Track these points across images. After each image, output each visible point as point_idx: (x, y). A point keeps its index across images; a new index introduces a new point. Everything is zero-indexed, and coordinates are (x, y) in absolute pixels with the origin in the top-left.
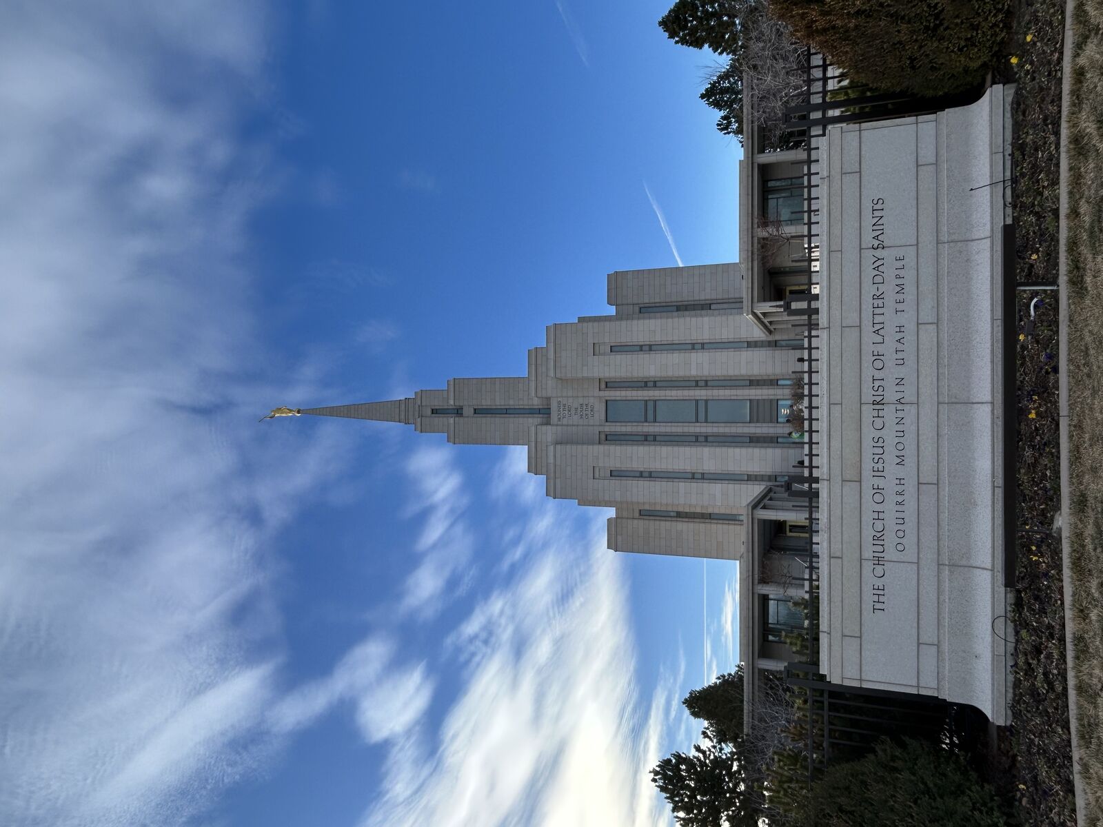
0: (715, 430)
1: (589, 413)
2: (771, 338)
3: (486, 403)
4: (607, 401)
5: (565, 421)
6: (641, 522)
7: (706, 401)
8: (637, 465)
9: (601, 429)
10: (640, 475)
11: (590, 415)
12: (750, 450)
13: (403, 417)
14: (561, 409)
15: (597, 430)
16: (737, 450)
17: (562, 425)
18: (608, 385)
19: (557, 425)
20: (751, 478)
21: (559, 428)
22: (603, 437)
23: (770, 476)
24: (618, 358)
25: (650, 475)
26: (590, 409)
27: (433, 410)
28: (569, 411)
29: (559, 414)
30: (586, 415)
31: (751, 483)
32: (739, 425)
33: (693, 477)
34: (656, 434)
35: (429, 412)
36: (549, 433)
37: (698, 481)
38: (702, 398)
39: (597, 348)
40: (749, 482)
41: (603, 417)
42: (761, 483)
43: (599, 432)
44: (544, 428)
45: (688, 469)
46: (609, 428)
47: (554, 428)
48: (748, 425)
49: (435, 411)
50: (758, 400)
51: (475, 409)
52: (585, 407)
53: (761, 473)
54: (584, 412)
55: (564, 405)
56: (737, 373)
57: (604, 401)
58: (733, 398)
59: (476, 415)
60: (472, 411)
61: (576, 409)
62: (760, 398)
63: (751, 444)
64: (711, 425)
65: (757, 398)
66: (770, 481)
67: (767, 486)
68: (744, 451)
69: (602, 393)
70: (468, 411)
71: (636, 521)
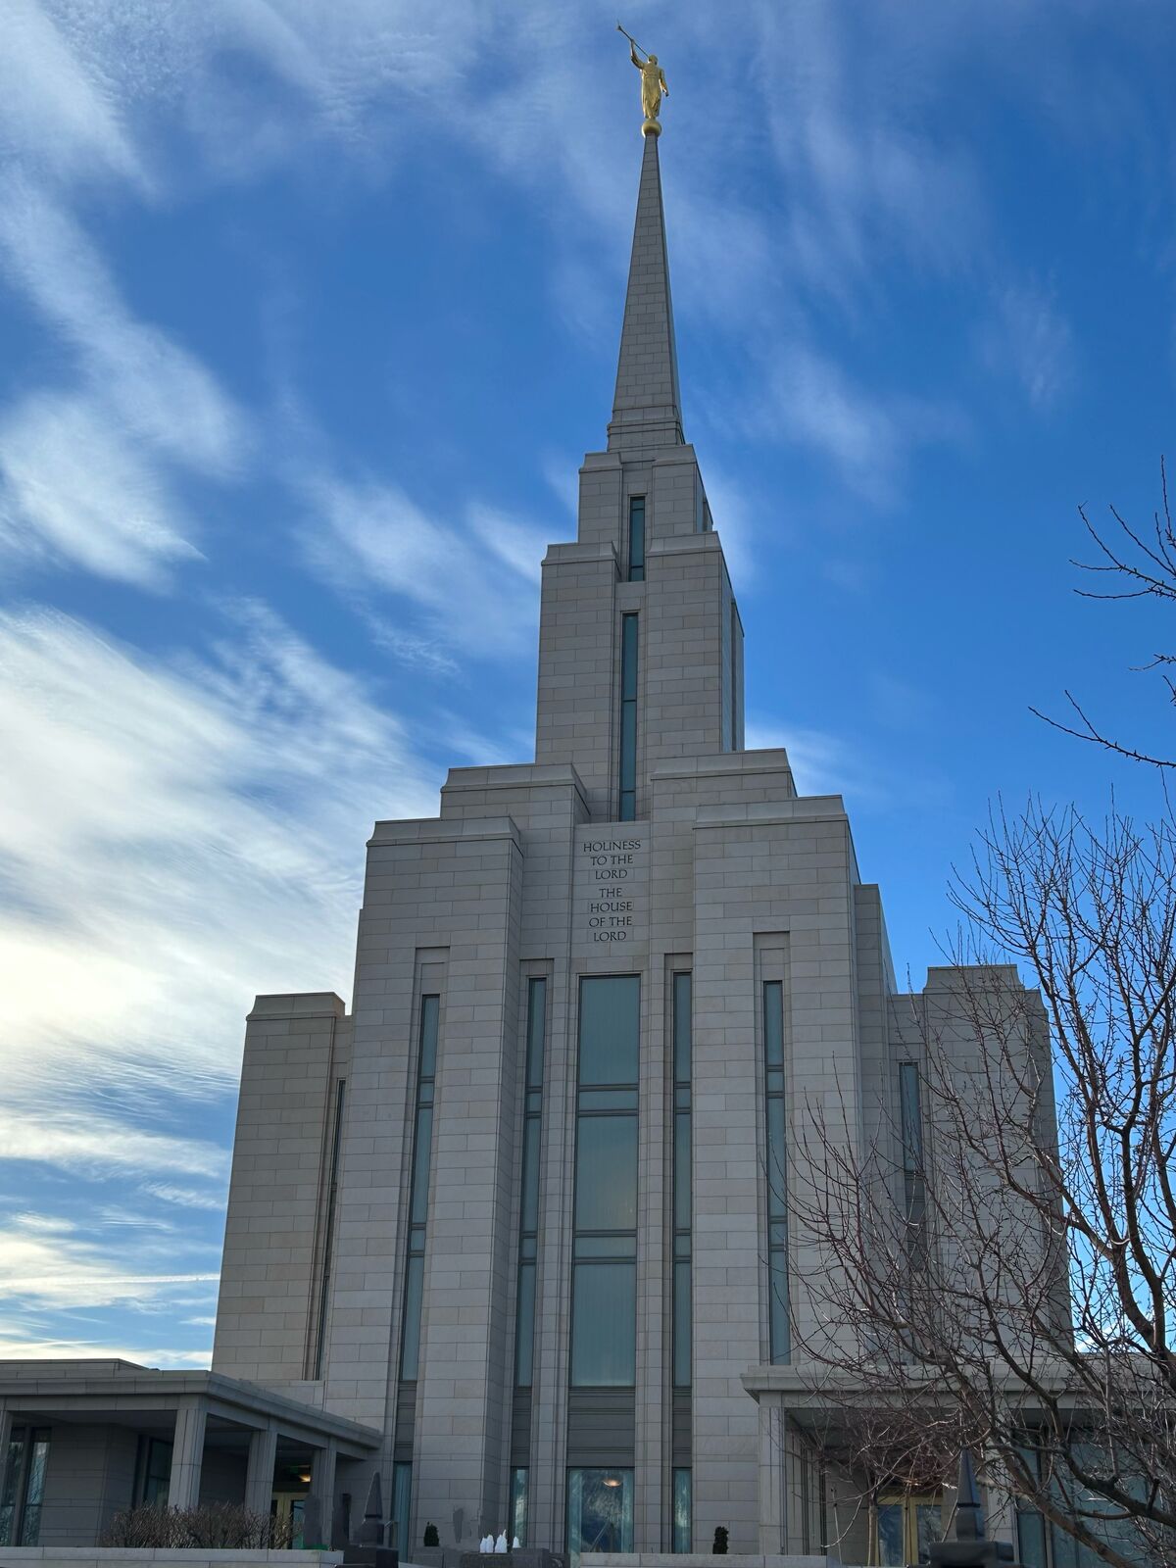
0: (550, 1287)
1: (607, 928)
3: (652, 642)
4: (638, 975)
5: (584, 862)
6: (321, 1085)
7: (632, 1261)
8: (448, 1066)
9: (561, 965)
10: (423, 1078)
11: (598, 931)
12: (480, 1387)
13: (628, 418)
14: (617, 851)
15: (559, 952)
16: (482, 1350)
17: (573, 856)
18: (680, 979)
19: (573, 842)
20: (405, 1391)
21: (566, 849)
22: (539, 970)
23: (410, 1445)
24: (745, 1004)
25: (420, 1107)
26: (616, 930)
27: (642, 498)
28: (613, 874)
29: (603, 846)
30: (601, 921)
31: (393, 1393)
32: (564, 1357)
33: (414, 1225)
34: (545, 1117)
35: (636, 489)
36: (551, 819)
37: (403, 1243)
38: (642, 1248)
39: (778, 941)
40: (394, 1385)
41: (593, 968)
42: (391, 1423)
43: (553, 959)
44: (567, 804)
45: (436, 1212)
46: (561, 984)
47: (567, 834)
48: (564, 1382)
49: (638, 504)
50: (631, 1411)
51: (635, 615)
52: (621, 915)
53: (418, 1421)
54: (607, 916)
55: (628, 859)
57: (637, 969)
59: (619, 618)
60: (630, 607)
61: (616, 892)
62: (639, 1417)
63: (507, 1392)
64: (566, 1275)
65: (639, 1409)
66: (397, 1445)
67: (381, 1439)
68: (480, 1371)
69: (658, 962)
70: (631, 594)
71: (324, 1070)
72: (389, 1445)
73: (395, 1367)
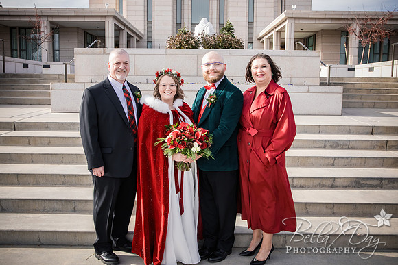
2: (255, 40)
12: (171, 23)
16: (170, 13)
20: (149, 22)
23: (151, 38)
31: (146, 24)
32: (190, 15)
40: (146, 22)
42: (146, 32)
53: (153, 31)
56: (230, 14)
58: (211, 11)
63: (175, 25)
66: (148, 37)
68: (171, 18)
72: (145, 37)
73: (146, 17)
